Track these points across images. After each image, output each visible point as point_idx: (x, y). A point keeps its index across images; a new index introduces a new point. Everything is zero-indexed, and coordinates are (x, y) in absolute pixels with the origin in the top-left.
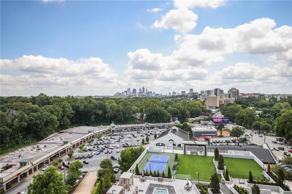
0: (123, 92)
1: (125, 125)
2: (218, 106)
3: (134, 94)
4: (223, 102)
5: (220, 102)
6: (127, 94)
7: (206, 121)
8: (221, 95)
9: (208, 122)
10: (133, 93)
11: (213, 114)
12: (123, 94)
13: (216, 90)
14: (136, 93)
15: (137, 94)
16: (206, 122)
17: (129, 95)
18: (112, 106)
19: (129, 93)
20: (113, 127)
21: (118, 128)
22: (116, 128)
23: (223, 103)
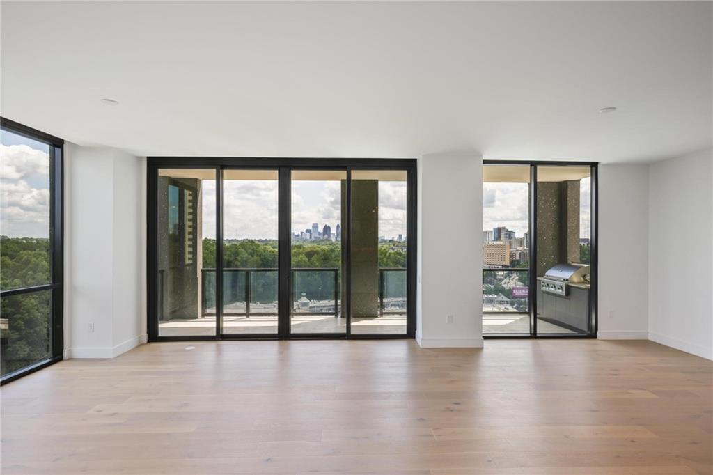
0: (302, 233)
1: (327, 301)
2: (508, 263)
3: (326, 236)
4: (517, 255)
5: (512, 255)
6: (311, 237)
7: (490, 294)
8: (510, 242)
9: (496, 296)
10: (324, 235)
11: (501, 280)
12: (303, 236)
13: (499, 230)
14: (329, 235)
15: (332, 236)
16: (491, 296)
17: (315, 237)
18: (299, 261)
19: (315, 235)
20: (305, 305)
21: (314, 307)
22: (311, 307)
23: (518, 258)
